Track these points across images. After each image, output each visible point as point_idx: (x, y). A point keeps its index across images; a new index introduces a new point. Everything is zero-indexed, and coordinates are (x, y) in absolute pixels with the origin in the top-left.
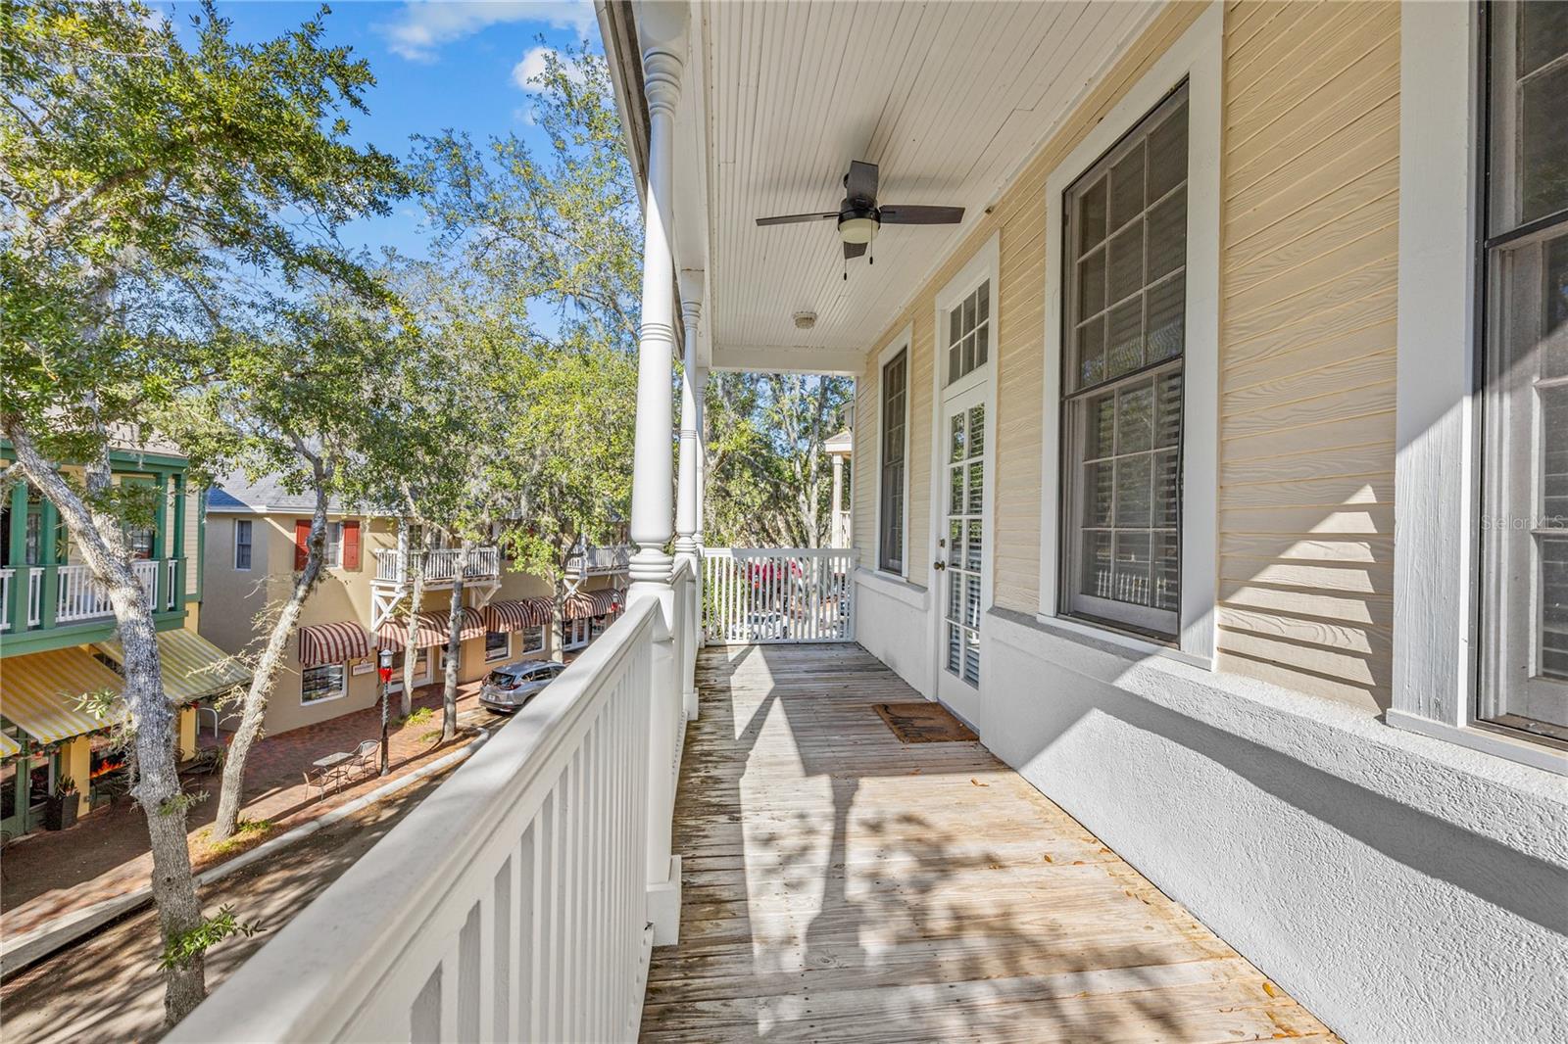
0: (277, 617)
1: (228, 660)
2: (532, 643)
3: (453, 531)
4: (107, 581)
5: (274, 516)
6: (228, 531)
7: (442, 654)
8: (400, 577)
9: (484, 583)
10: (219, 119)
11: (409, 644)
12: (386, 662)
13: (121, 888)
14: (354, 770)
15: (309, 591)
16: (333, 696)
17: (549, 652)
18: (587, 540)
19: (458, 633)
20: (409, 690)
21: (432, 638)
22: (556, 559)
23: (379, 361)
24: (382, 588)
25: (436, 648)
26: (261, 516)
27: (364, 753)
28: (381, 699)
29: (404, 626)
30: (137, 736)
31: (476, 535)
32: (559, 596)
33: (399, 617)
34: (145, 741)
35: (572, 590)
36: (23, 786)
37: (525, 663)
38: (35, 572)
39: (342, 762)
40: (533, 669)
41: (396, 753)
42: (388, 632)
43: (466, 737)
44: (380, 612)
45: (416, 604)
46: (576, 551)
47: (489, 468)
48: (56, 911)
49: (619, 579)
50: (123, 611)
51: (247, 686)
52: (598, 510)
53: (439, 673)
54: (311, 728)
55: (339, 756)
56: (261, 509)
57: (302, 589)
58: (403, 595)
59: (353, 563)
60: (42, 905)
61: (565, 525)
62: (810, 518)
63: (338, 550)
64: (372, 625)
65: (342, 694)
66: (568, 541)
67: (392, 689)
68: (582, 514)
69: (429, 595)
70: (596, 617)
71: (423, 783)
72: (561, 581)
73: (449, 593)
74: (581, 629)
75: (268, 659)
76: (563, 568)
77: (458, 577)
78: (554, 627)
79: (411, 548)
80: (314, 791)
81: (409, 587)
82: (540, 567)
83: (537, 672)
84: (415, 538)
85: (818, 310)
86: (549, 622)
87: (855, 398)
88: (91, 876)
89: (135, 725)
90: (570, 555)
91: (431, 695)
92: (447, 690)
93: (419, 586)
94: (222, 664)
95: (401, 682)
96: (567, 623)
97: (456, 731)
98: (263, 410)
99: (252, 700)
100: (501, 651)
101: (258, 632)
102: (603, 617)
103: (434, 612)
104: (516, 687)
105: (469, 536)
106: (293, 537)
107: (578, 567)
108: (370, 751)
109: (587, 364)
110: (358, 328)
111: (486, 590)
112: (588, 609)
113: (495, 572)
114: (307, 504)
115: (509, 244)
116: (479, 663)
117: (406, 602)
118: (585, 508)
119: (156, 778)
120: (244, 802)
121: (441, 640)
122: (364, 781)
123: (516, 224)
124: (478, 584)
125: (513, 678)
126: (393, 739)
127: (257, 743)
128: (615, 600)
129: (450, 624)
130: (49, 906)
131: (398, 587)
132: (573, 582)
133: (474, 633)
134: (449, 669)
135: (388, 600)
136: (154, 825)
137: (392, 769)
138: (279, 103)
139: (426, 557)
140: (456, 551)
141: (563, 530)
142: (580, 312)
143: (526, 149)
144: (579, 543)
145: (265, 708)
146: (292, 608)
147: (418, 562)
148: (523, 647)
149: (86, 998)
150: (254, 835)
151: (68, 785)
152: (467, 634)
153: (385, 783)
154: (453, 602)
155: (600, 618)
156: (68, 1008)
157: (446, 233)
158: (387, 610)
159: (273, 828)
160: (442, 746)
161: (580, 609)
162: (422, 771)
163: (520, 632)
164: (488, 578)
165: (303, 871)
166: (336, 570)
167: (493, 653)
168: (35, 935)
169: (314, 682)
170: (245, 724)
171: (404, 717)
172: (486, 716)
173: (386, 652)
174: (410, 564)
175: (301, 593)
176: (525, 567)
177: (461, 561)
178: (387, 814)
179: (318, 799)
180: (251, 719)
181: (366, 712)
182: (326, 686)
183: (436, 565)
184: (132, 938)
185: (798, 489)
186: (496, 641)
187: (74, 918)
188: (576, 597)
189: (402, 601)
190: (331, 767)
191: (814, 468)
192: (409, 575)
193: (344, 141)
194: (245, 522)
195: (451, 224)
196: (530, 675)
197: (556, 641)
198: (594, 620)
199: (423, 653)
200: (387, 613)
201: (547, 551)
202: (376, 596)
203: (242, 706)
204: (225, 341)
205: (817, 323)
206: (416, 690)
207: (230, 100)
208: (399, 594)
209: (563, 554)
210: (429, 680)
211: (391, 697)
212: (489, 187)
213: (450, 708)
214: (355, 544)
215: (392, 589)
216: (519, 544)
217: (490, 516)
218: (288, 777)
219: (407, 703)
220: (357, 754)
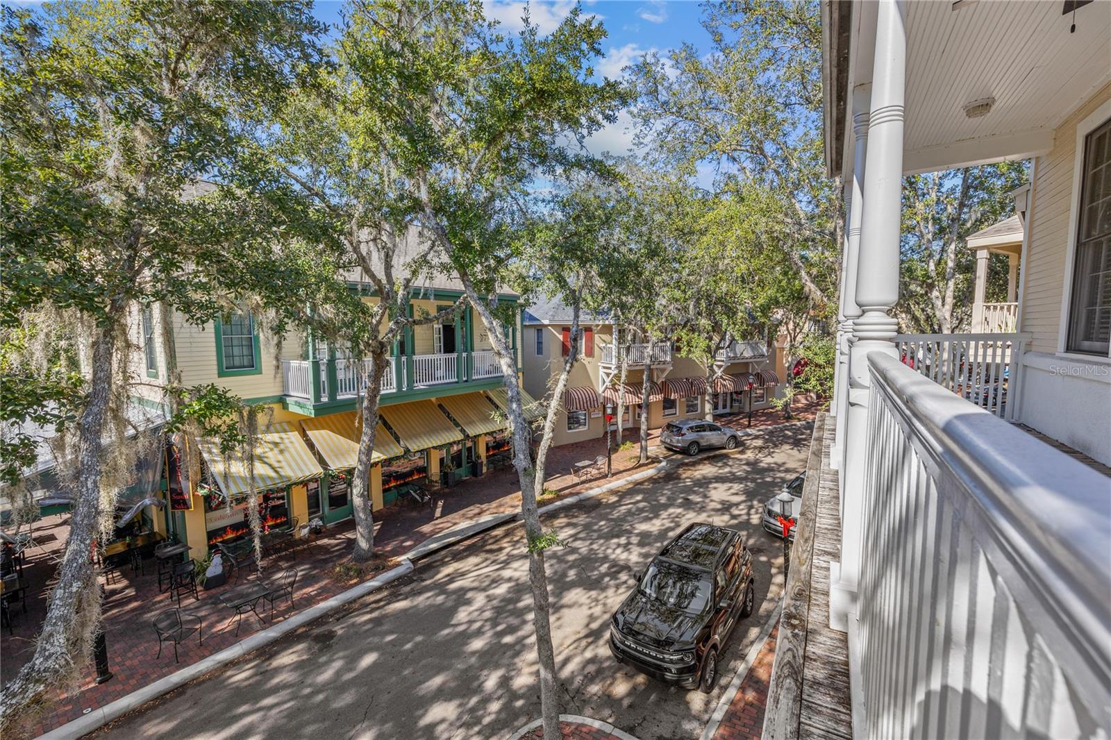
0: (557, 381)
1: (536, 403)
2: (691, 408)
3: (644, 331)
4: (499, 354)
5: (552, 326)
6: (532, 334)
7: (637, 410)
8: (614, 361)
9: (661, 366)
10: (535, 88)
11: (620, 402)
12: (609, 411)
13: (501, 509)
14: (594, 472)
15: (572, 366)
16: (582, 429)
17: (703, 415)
18: (732, 335)
19: (648, 397)
20: (621, 430)
21: (632, 400)
22: (708, 350)
23: (607, 221)
24: (604, 368)
25: (634, 405)
26: (546, 326)
27: (599, 463)
28: (606, 433)
29: (617, 391)
30: (513, 434)
31: (659, 333)
32: (711, 376)
33: (614, 385)
34: (517, 437)
35: (719, 373)
36: (464, 454)
37: (688, 419)
38: (464, 355)
39: (588, 466)
40: (693, 424)
41: (616, 466)
42: (608, 394)
43: (653, 462)
44: (604, 382)
45: (623, 378)
46: (722, 345)
47: (666, 289)
48: (479, 514)
49: (753, 366)
50: (506, 370)
51: (545, 418)
52: (740, 314)
53: (637, 421)
54: (572, 445)
55: (587, 463)
56: (546, 322)
57: (568, 365)
58: (616, 372)
59: (590, 353)
60: (475, 509)
61: (716, 327)
62: (944, 312)
63: (583, 344)
64: (600, 389)
65: (586, 428)
66: (716, 338)
67: (613, 428)
68: (728, 317)
69: (631, 373)
70: (736, 393)
71: (630, 486)
72: (712, 366)
73: (642, 372)
74: (725, 401)
75: (554, 403)
76: (713, 357)
77: (648, 361)
78: (707, 398)
79: (619, 343)
80: (576, 480)
81: (619, 367)
82: (697, 355)
83: (697, 427)
84: (621, 339)
85: (996, 94)
86: (703, 393)
87: (1031, 180)
88: (490, 501)
89: (513, 428)
90: (718, 348)
91: (633, 434)
92: (642, 432)
93: (625, 366)
94: (534, 405)
95: (616, 424)
96: (715, 395)
97: (648, 458)
98: (553, 258)
99: (548, 425)
100: (672, 411)
101: (549, 389)
102: (741, 393)
103: (634, 383)
104: (683, 435)
105: (654, 335)
106: (561, 337)
107: (722, 356)
108: (602, 461)
109: (742, 199)
110: (595, 203)
111: (663, 370)
112: (730, 386)
113: (668, 359)
114: (567, 318)
115: (683, 125)
116: (659, 418)
117: (618, 377)
118: (731, 312)
119: (522, 457)
120: (545, 479)
121: (636, 400)
122: (599, 478)
123: (687, 109)
124: (659, 366)
125: (681, 429)
126: (613, 457)
127: (550, 449)
128: (751, 381)
129: (644, 391)
130: (477, 511)
131: (613, 367)
132: (720, 367)
133: (656, 398)
134: (643, 419)
135: (608, 375)
136: (522, 480)
137: (613, 475)
138: (562, 67)
139: (628, 349)
140: (645, 345)
141: (714, 331)
142: (731, 164)
143: (694, 50)
144: (725, 340)
145: (553, 431)
146: (564, 376)
147: (623, 352)
148: (685, 409)
149: (492, 557)
150: (551, 496)
151: (479, 457)
152: (652, 398)
153: (610, 482)
154: (644, 377)
155: (738, 393)
156: (486, 559)
157: (643, 128)
158: (608, 381)
159: (559, 495)
160: (639, 466)
161: (724, 386)
162: (629, 478)
163: (683, 399)
164: (664, 362)
165: (574, 520)
166: (582, 356)
167: (667, 412)
168: (473, 522)
169: (573, 420)
170: (546, 437)
171: (618, 446)
172: (665, 452)
173: (609, 405)
174: (619, 353)
175: (568, 368)
176: (688, 354)
177: (649, 351)
178: (614, 499)
179: (577, 484)
180: (547, 435)
181: (598, 440)
182: (578, 422)
183: (634, 354)
184: (506, 535)
185: (931, 287)
186: (668, 404)
187: (486, 518)
188: (721, 377)
189: (615, 375)
190: (583, 468)
191: (951, 264)
192: (619, 360)
193: (590, 81)
194: (540, 329)
195: (646, 121)
196: (691, 428)
197: (708, 407)
198: (735, 396)
199: (627, 408)
200: (608, 383)
201: (703, 344)
202: (602, 372)
203: (543, 428)
204: (532, 224)
205: (993, 108)
206: (624, 430)
207: (538, 73)
208: (614, 372)
209: (713, 347)
210: (630, 425)
211: (612, 432)
212: (669, 88)
213: (643, 443)
214: (590, 341)
215: (610, 368)
216: (685, 338)
217: (667, 321)
218: (563, 469)
219: (619, 438)
220: (595, 462)
